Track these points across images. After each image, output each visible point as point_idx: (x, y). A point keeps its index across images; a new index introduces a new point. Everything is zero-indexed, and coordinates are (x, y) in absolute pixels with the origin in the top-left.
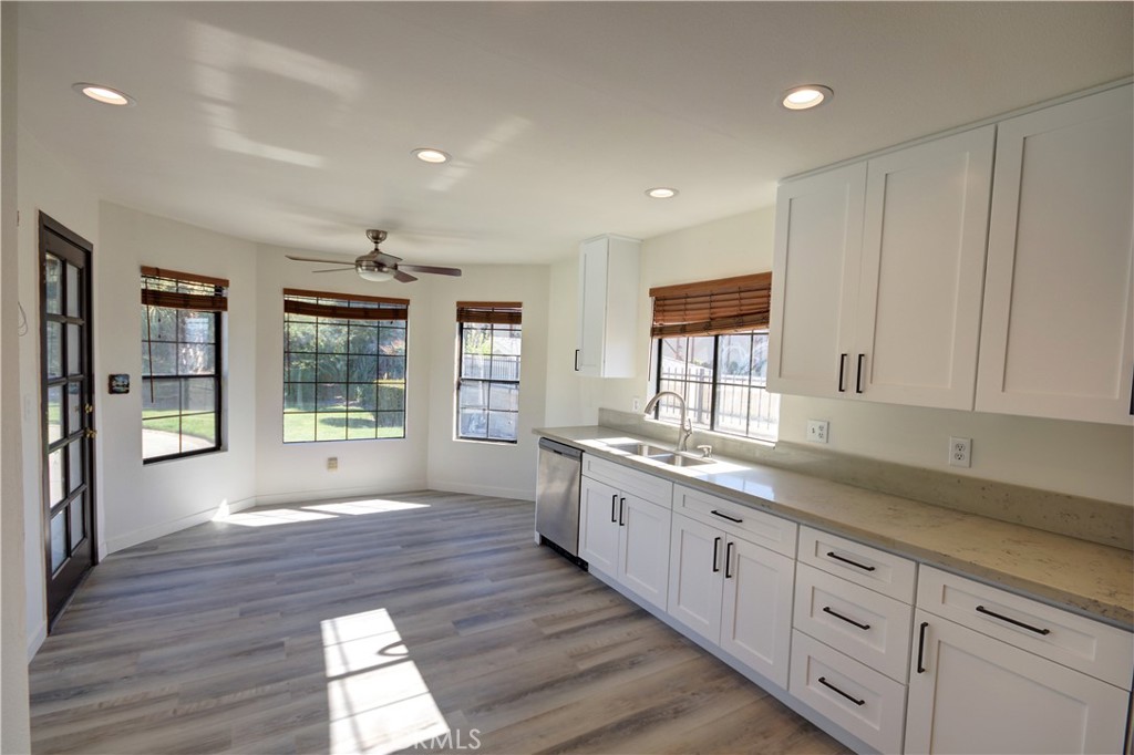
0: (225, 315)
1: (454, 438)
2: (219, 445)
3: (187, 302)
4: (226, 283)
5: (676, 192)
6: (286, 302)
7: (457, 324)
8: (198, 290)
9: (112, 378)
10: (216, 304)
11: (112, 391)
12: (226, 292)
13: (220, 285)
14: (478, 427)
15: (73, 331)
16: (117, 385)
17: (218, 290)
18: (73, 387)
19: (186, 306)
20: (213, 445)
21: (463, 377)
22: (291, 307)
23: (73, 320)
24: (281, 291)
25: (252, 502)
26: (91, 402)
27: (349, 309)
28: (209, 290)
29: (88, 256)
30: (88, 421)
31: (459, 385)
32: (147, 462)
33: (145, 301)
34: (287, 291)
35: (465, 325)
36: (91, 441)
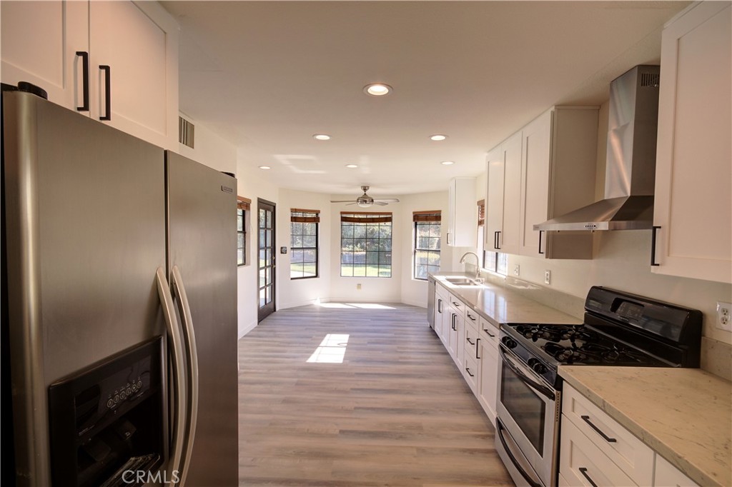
0: (319, 224)
1: (413, 278)
2: (317, 276)
3: (305, 220)
4: (319, 211)
5: (454, 162)
6: (342, 217)
7: (413, 223)
8: (309, 215)
9: (282, 248)
10: (316, 220)
11: (282, 253)
12: (320, 215)
13: (317, 213)
14: (423, 273)
15: (269, 233)
16: (283, 251)
17: (317, 215)
18: (268, 251)
19: (305, 221)
20: (315, 275)
21: (418, 248)
22: (344, 219)
23: (269, 229)
24: (339, 213)
25: (329, 300)
26: (275, 256)
27: (367, 218)
28: (314, 215)
29: (275, 207)
30: (274, 262)
31: (415, 252)
32: (292, 279)
33: (292, 221)
34: (342, 213)
35: (418, 223)
36: (275, 269)
